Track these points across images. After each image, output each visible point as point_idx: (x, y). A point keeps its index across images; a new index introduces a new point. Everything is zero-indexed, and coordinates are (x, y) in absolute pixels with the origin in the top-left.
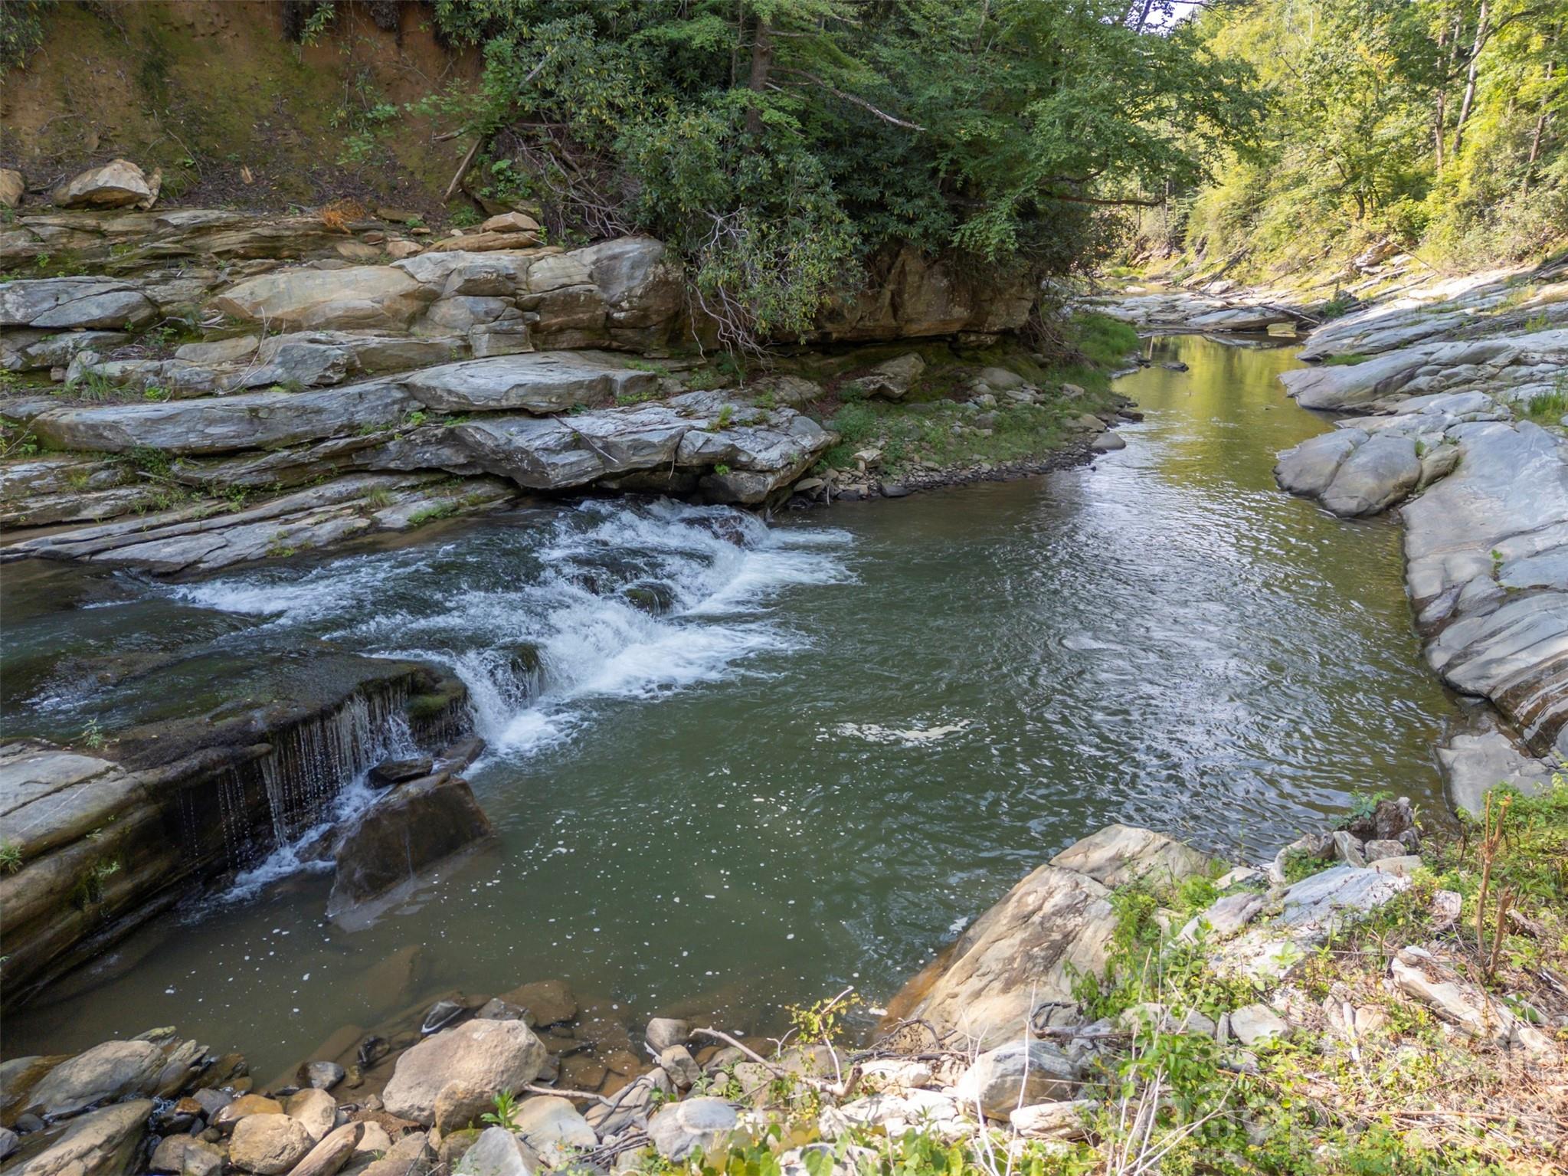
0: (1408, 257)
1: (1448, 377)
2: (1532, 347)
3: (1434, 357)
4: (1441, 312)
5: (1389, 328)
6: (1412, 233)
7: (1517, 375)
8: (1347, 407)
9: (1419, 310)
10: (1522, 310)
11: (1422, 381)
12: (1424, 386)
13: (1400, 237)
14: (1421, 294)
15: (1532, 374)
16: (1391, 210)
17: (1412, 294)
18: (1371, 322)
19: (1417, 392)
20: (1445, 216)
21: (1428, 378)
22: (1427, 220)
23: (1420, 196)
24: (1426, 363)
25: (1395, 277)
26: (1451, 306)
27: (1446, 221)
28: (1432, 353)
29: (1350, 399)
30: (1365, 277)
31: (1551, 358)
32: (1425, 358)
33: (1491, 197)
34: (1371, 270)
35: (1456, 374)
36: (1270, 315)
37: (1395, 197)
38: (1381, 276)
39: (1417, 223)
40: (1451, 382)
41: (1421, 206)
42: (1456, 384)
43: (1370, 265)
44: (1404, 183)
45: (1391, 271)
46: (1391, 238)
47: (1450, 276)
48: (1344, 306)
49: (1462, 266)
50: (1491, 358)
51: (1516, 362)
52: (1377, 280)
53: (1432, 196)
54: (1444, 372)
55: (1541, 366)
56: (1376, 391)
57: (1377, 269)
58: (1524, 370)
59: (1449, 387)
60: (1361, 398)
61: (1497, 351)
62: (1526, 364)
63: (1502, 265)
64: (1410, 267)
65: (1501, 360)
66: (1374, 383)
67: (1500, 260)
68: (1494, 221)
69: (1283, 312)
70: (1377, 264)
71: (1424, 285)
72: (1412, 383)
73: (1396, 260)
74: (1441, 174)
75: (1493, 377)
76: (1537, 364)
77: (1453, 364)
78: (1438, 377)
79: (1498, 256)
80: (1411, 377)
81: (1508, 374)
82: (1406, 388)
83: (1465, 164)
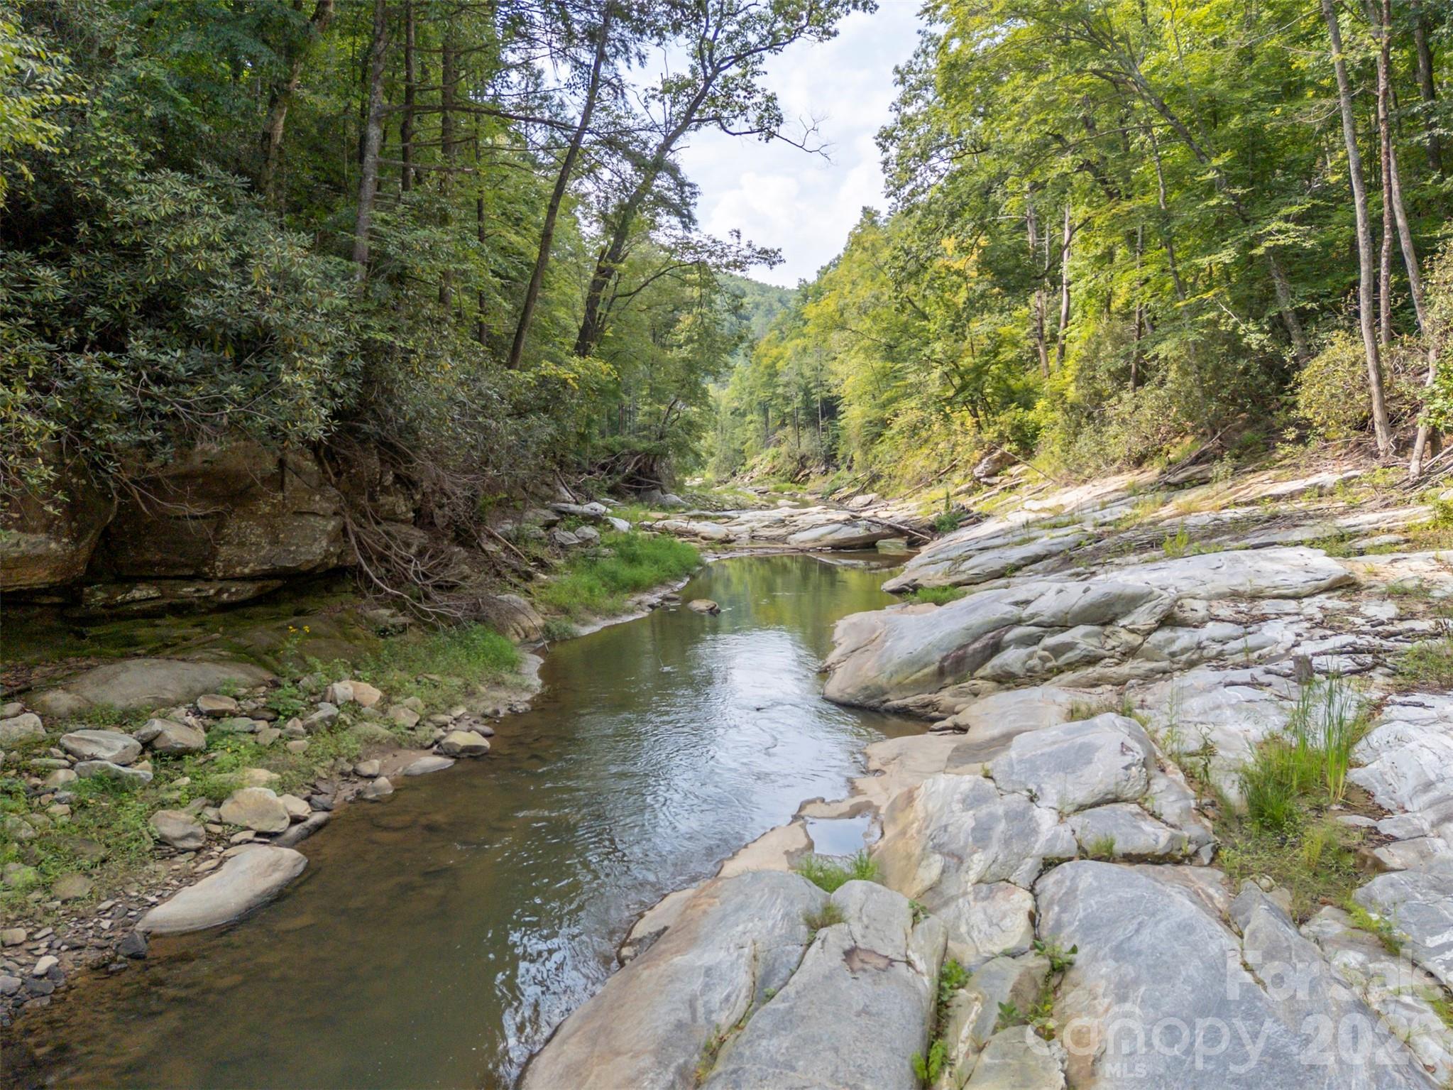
0: (1025, 467)
1: (1057, 651)
2: (1186, 587)
3: (1030, 609)
4: (1055, 527)
5: (993, 548)
6: (1026, 442)
7: (1175, 647)
8: (896, 702)
9: (1027, 525)
10: (1154, 523)
11: (1012, 658)
12: (1017, 668)
13: (1014, 447)
14: (1036, 506)
15: (1200, 647)
16: (1002, 418)
17: (1028, 505)
18: (977, 540)
19: (1006, 680)
20: (1056, 423)
21: (1023, 652)
22: (1039, 429)
23: (1028, 406)
24: (1019, 622)
25: (1013, 487)
26: (1066, 520)
27: (1057, 429)
28: (1027, 602)
29: (901, 687)
30: (984, 487)
31: (1225, 610)
32: (1016, 611)
33: (1099, 397)
34: (989, 481)
35: (1070, 646)
36: (876, 530)
37: (1005, 406)
38: (999, 487)
39: (1029, 432)
40: (1063, 660)
41: (1031, 415)
42: (1072, 666)
43: (988, 476)
44: (1014, 393)
45: (1009, 482)
46: (1006, 447)
47: (1067, 485)
48: (957, 519)
49: (1076, 474)
50: (1127, 613)
51: (1169, 620)
52: (996, 491)
53: (1041, 404)
54: (1049, 641)
55: (1212, 629)
56: (941, 672)
57: (996, 480)
58: (1184, 638)
59: (1060, 671)
60: (919, 686)
61: (1132, 602)
62: (1184, 624)
63: (1120, 471)
64: (1028, 477)
65: (1142, 617)
66: (937, 657)
67: (1118, 464)
68: (1105, 422)
69: (890, 527)
70: (995, 474)
71: (1040, 495)
72: (997, 661)
73: (1014, 470)
74: (1047, 384)
75: (1131, 653)
76: (1201, 624)
77: (1061, 623)
78: (1038, 649)
79: (1114, 461)
80: (996, 648)
81: (1159, 647)
82: (987, 669)
83: (1069, 372)
